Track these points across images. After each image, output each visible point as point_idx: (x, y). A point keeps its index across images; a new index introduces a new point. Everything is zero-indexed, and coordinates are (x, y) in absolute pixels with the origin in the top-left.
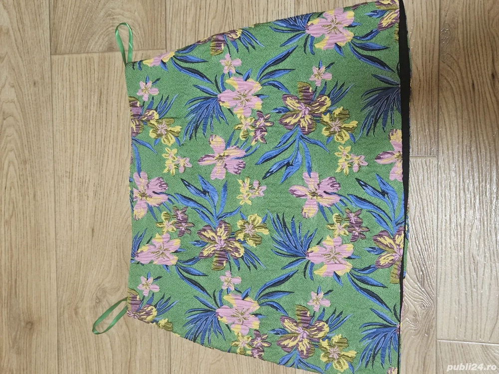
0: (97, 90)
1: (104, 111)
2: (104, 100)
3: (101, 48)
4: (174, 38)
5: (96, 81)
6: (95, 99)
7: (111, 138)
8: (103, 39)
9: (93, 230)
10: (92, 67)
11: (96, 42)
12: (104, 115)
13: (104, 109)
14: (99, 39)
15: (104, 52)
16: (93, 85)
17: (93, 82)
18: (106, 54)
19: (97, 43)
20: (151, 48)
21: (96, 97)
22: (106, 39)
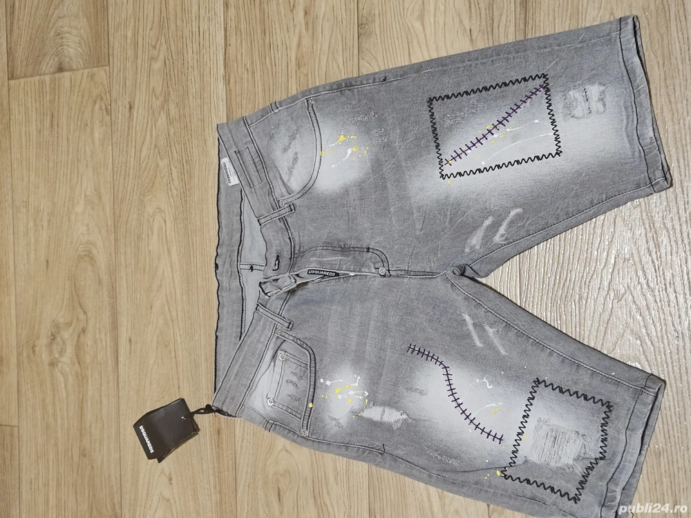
0: (49, 114)
1: (56, 135)
2: (55, 122)
3: (52, 70)
4: (115, 53)
5: (48, 104)
6: (47, 123)
7: (62, 163)
8: (54, 59)
9: (47, 262)
10: (44, 91)
11: (47, 64)
12: (56, 138)
13: (56, 133)
14: (50, 60)
15: (54, 73)
16: (45, 109)
17: (45, 106)
18: (57, 75)
19: (49, 64)
20: (95, 65)
21: (48, 121)
22: (56, 60)
